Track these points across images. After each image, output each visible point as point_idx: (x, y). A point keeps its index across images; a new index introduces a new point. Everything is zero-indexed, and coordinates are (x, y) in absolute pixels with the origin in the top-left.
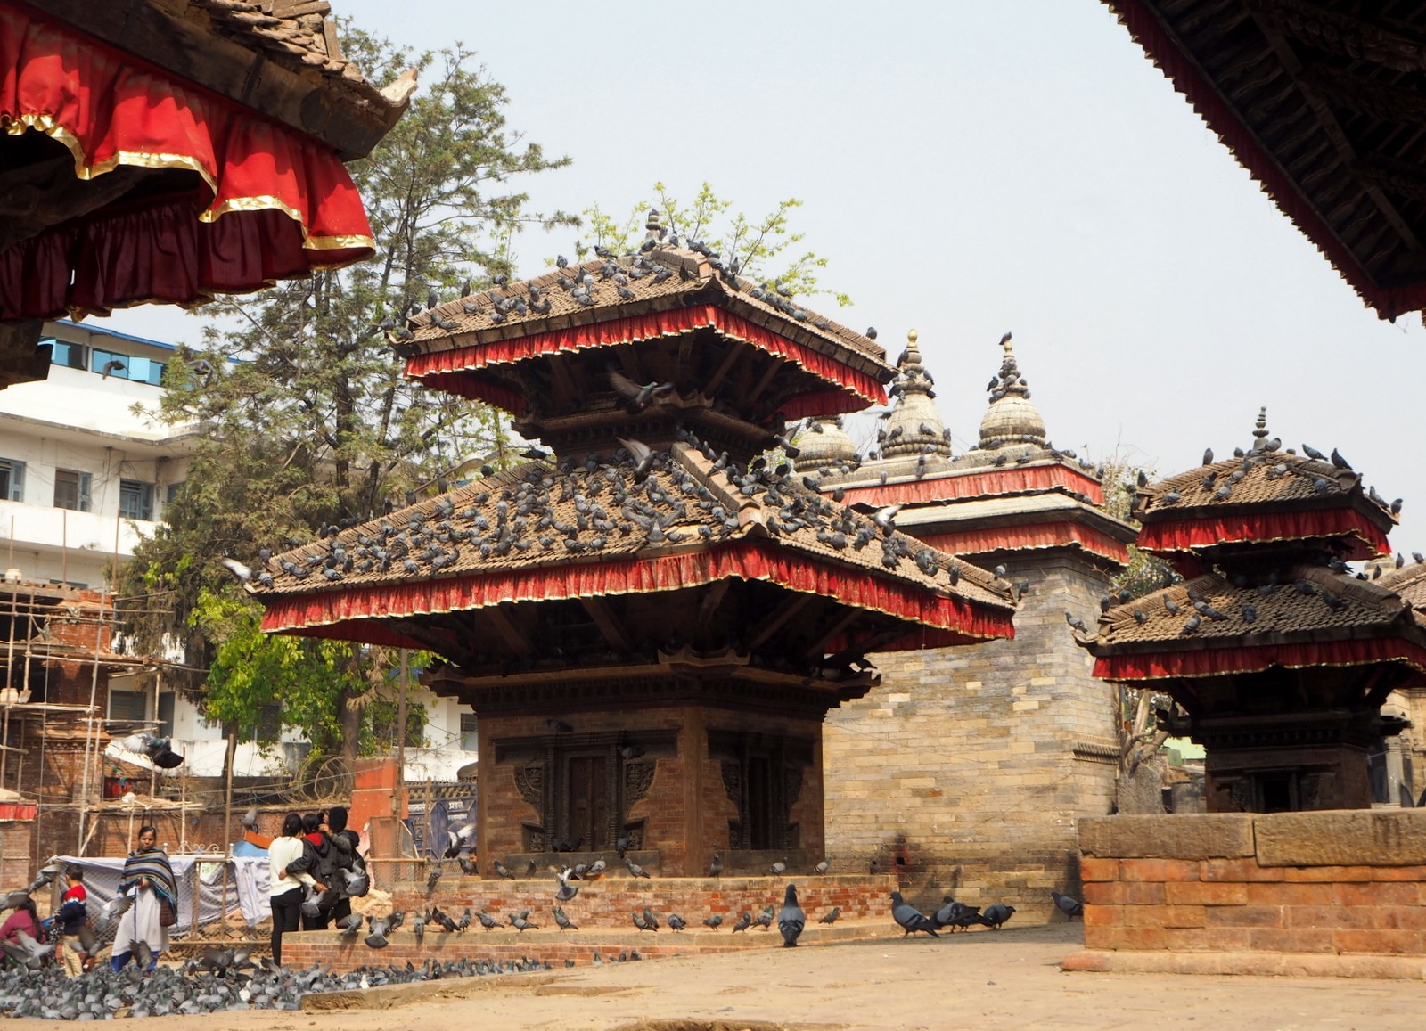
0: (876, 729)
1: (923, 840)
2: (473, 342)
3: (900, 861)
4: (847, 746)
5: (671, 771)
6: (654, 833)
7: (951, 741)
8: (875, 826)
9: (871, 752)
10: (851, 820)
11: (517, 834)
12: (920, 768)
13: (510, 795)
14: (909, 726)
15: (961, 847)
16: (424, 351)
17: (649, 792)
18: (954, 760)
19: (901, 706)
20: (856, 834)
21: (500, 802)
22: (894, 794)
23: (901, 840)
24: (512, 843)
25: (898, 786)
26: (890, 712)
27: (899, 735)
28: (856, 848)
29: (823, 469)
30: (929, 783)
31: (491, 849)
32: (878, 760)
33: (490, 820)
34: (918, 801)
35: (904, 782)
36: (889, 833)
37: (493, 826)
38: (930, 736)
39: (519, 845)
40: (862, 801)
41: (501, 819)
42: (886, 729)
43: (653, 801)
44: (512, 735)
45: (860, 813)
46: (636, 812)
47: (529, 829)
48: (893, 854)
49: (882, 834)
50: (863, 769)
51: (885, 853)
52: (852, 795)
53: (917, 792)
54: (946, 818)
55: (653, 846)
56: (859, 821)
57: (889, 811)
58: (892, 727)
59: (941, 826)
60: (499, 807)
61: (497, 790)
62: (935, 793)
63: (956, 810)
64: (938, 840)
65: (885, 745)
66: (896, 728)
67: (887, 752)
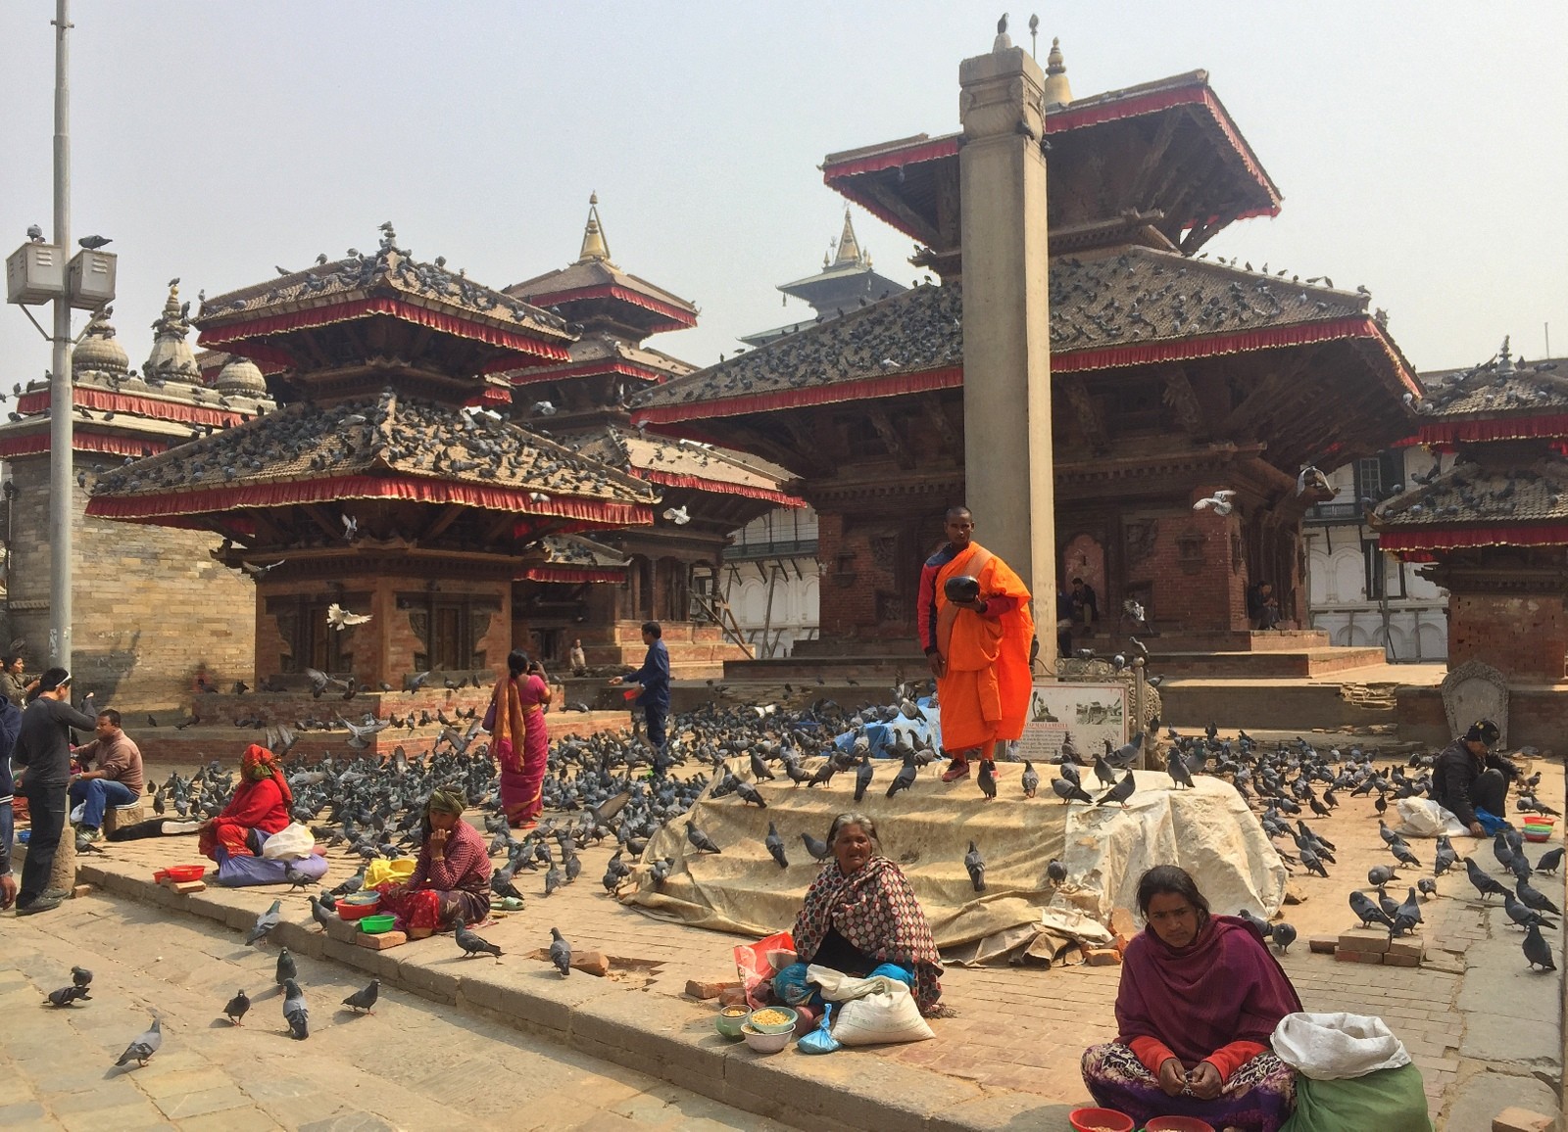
0: (187, 586)
1: (217, 667)
2: (438, 309)
3: (201, 681)
4: (164, 597)
5: (499, 621)
6: (489, 659)
7: (239, 598)
8: (183, 658)
9: (183, 603)
10: (166, 652)
11: (411, 659)
12: (218, 616)
13: (406, 632)
14: (210, 585)
15: (242, 671)
16: (403, 298)
17: (487, 633)
18: (240, 612)
19: (205, 570)
20: (170, 663)
21: (399, 636)
22: (198, 634)
23: (202, 667)
24: (407, 665)
25: (202, 628)
26: (197, 575)
27: (203, 592)
28: (169, 673)
29: (114, 373)
30: (223, 627)
31: (393, 670)
32: (189, 609)
33: (392, 649)
34: (215, 639)
35: (206, 625)
36: (195, 662)
37: (394, 653)
38: (224, 592)
39: (413, 667)
40: (175, 639)
41: (400, 649)
42: (194, 586)
43: (489, 639)
44: (407, 590)
45: (173, 647)
46: (481, 645)
47: (417, 656)
48: (196, 677)
49: (189, 663)
50: (175, 615)
51: (190, 676)
52: (166, 633)
53: (214, 633)
54: (234, 652)
55: (490, 667)
56: (172, 653)
57: (193, 647)
58: (199, 586)
59: (231, 656)
60: (399, 639)
61: (398, 628)
62: (227, 634)
63: (241, 646)
64: (228, 666)
65: (193, 598)
66: (202, 587)
67: (194, 604)
